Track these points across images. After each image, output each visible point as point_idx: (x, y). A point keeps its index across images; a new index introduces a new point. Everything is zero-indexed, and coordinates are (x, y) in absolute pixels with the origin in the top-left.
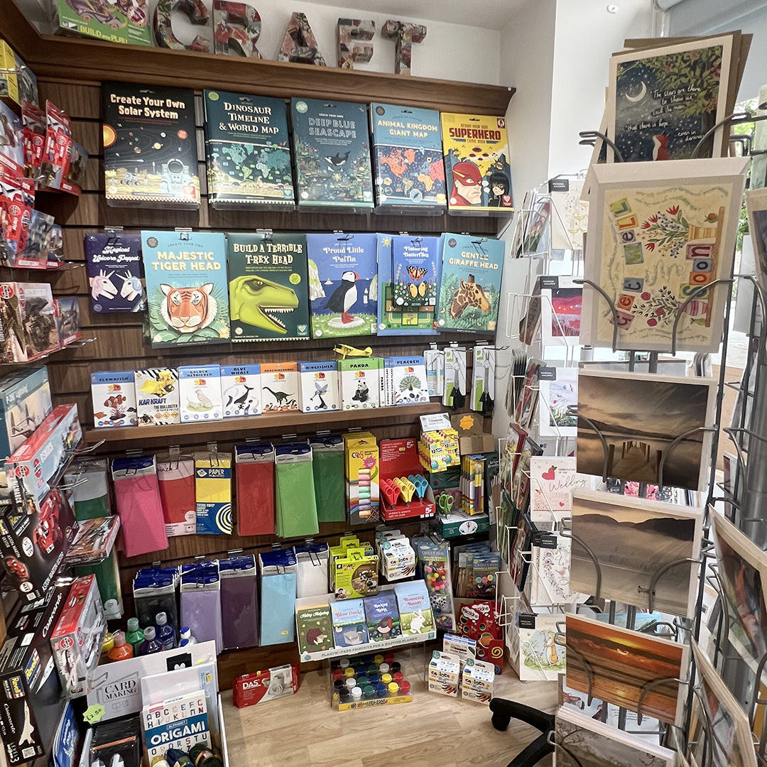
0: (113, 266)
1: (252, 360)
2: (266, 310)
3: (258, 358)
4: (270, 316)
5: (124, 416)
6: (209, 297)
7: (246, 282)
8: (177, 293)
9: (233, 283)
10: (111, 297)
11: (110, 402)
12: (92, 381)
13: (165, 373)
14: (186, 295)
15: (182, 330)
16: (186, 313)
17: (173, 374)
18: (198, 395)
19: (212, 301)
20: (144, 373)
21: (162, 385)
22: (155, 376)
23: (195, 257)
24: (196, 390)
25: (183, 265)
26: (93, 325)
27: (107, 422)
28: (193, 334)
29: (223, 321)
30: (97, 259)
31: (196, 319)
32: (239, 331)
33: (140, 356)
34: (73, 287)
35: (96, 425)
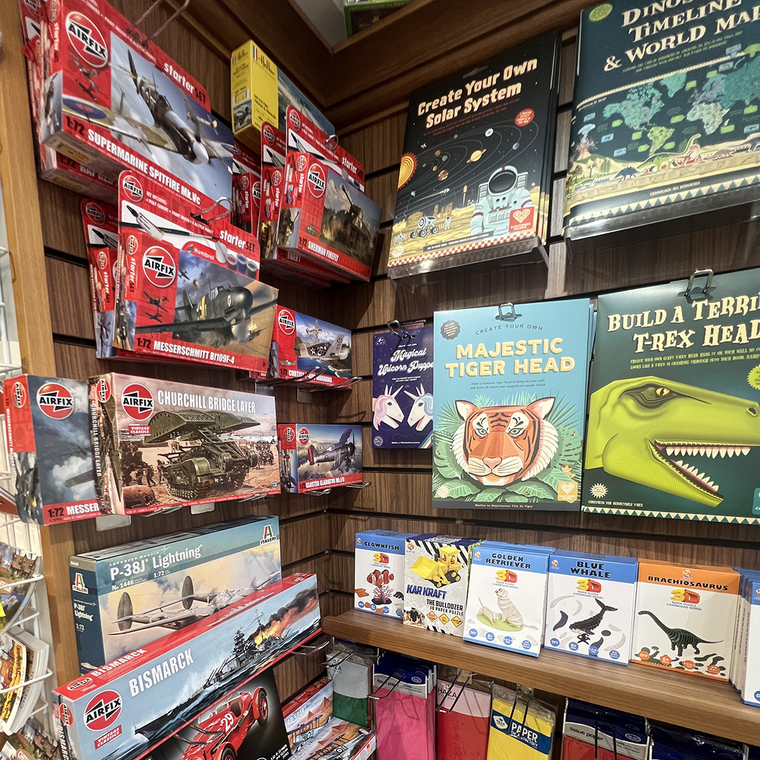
0: (402, 379)
1: (623, 549)
2: (669, 451)
3: (637, 547)
4: (680, 463)
5: (389, 602)
6: (545, 423)
7: (629, 392)
8: (483, 415)
9: (598, 396)
10: (395, 426)
11: (374, 577)
12: (357, 544)
13: (449, 550)
14: (499, 420)
15: (486, 481)
16: (496, 452)
17: (461, 553)
18: (500, 598)
19: (549, 432)
20: (418, 545)
21: (442, 567)
22: (433, 552)
23: (525, 349)
24: (498, 588)
25: (500, 366)
26: (376, 466)
27: (368, 605)
28: (505, 490)
29: (567, 470)
30: (383, 371)
31: (514, 463)
32: (599, 490)
33: (429, 515)
34: (359, 414)
35: (356, 606)
